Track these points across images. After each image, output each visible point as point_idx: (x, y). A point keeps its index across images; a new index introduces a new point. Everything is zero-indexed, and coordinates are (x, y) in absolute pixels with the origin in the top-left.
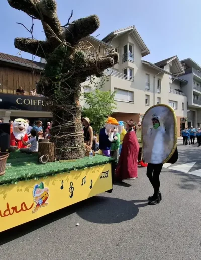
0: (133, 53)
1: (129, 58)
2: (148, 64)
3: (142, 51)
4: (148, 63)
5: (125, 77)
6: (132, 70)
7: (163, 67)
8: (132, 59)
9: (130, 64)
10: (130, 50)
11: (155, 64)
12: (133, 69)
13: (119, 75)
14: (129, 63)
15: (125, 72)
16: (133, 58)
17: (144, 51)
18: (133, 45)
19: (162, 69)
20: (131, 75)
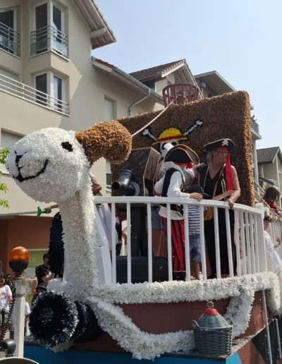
0: (67, 31)
1: (53, 45)
2: (109, 70)
3: (93, 30)
4: (112, 66)
5: (42, 100)
6: (62, 79)
7: (151, 83)
8: (63, 50)
9: (56, 63)
10: (57, 21)
11: (134, 75)
12: (67, 77)
13: (19, 92)
14: (53, 57)
15: (42, 84)
16: (67, 45)
17: (98, 33)
18: (65, 8)
19: (150, 90)
20: (60, 96)
